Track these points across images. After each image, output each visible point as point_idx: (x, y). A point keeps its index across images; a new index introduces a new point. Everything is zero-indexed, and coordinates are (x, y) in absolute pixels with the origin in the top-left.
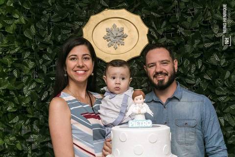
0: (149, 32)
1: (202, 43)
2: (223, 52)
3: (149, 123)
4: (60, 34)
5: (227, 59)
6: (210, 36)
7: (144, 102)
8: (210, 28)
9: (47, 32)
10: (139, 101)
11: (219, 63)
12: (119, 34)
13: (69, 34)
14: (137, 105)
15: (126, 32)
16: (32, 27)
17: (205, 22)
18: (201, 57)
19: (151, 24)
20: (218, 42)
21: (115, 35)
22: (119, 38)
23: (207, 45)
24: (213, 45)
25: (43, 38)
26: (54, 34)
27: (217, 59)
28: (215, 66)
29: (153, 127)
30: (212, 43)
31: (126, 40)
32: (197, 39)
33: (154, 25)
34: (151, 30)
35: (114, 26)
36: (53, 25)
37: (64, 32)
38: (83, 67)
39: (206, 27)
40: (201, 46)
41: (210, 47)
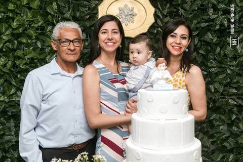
0: (155, 12)
1: (198, 23)
2: (215, 31)
3: (170, 86)
4: (78, 11)
5: (218, 37)
6: (206, 17)
7: (166, 69)
8: (206, 10)
9: (67, 8)
10: (162, 68)
11: (212, 40)
12: (130, 13)
13: (87, 11)
14: (160, 71)
15: (135, 11)
16: (54, 4)
17: (202, 5)
18: (197, 35)
19: (157, 5)
20: (211, 23)
21: (127, 14)
22: (130, 16)
23: (203, 25)
24: (208, 25)
25: (64, 14)
26: (73, 10)
27: (210, 37)
28: (208, 42)
29: (174, 90)
30: (207, 24)
31: (135, 18)
32: (194, 19)
33: (160, 7)
34: (157, 10)
35: (126, 6)
36: (72, 3)
37: (82, 9)
38: (112, 39)
39: (203, 10)
40: (198, 26)
41: (206, 27)
